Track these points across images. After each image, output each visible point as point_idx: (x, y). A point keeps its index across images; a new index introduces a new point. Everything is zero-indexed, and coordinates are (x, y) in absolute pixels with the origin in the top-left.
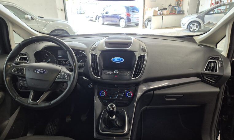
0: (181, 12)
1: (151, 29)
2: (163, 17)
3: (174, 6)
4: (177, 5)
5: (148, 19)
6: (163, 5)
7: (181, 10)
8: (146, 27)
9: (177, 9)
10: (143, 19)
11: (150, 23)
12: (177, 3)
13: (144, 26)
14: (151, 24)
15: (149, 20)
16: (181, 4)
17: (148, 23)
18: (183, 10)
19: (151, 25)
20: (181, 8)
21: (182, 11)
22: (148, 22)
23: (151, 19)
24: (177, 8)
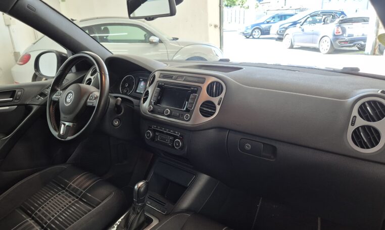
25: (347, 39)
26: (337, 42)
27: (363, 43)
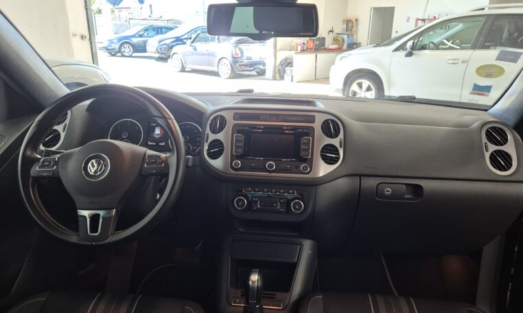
0: (355, 46)
1: (292, 81)
2: (316, 56)
3: (340, 32)
4: (347, 31)
5: (286, 59)
7: (355, 41)
8: (282, 78)
9: (346, 40)
10: (275, 59)
11: (291, 68)
12: (345, 26)
13: (277, 75)
14: (291, 72)
15: (288, 63)
16: (354, 29)
17: (287, 68)
18: (359, 41)
19: (293, 73)
20: (355, 37)
21: (356, 44)
22: (287, 66)
23: (292, 59)
24: (345, 37)
25: (246, 61)
26: (237, 65)
27: (262, 67)
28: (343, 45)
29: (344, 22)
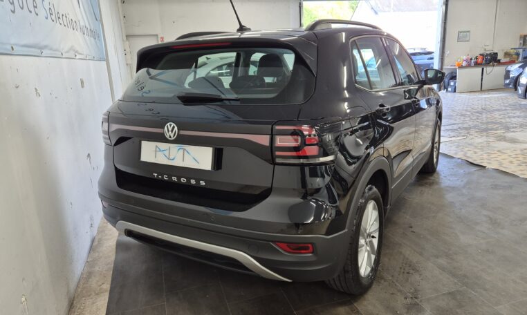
1: (455, 91)
2: (483, 69)
3: (517, 47)
4: (524, 45)
5: (452, 73)
6: (486, 47)
8: (446, 89)
9: (521, 54)
12: (522, 42)
13: (442, 87)
14: (455, 83)
15: (454, 77)
17: (451, 81)
19: (457, 85)
22: (451, 79)
23: (456, 73)
24: (521, 51)
28: (518, 58)
29: (521, 37)
